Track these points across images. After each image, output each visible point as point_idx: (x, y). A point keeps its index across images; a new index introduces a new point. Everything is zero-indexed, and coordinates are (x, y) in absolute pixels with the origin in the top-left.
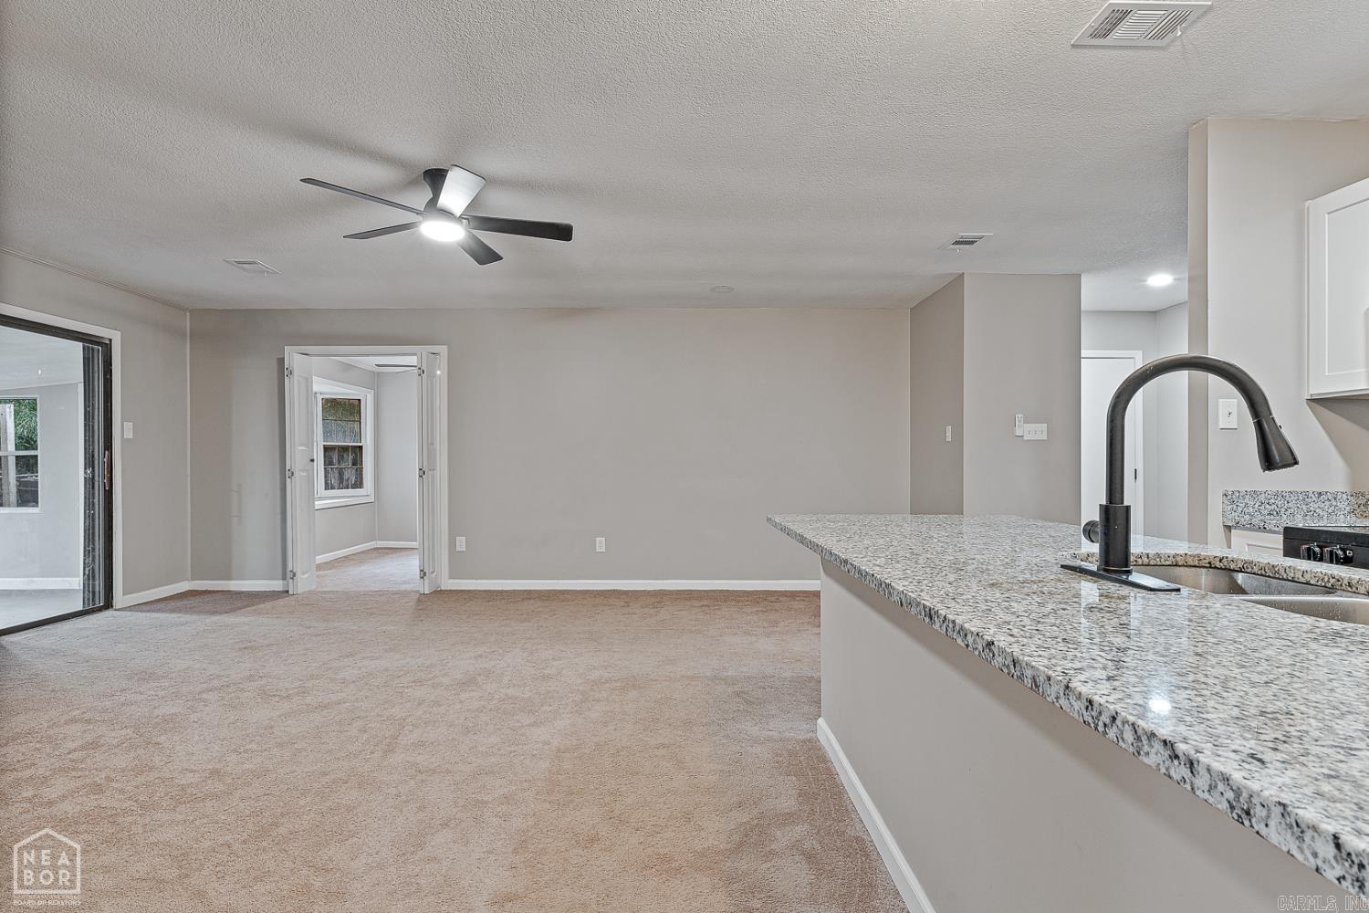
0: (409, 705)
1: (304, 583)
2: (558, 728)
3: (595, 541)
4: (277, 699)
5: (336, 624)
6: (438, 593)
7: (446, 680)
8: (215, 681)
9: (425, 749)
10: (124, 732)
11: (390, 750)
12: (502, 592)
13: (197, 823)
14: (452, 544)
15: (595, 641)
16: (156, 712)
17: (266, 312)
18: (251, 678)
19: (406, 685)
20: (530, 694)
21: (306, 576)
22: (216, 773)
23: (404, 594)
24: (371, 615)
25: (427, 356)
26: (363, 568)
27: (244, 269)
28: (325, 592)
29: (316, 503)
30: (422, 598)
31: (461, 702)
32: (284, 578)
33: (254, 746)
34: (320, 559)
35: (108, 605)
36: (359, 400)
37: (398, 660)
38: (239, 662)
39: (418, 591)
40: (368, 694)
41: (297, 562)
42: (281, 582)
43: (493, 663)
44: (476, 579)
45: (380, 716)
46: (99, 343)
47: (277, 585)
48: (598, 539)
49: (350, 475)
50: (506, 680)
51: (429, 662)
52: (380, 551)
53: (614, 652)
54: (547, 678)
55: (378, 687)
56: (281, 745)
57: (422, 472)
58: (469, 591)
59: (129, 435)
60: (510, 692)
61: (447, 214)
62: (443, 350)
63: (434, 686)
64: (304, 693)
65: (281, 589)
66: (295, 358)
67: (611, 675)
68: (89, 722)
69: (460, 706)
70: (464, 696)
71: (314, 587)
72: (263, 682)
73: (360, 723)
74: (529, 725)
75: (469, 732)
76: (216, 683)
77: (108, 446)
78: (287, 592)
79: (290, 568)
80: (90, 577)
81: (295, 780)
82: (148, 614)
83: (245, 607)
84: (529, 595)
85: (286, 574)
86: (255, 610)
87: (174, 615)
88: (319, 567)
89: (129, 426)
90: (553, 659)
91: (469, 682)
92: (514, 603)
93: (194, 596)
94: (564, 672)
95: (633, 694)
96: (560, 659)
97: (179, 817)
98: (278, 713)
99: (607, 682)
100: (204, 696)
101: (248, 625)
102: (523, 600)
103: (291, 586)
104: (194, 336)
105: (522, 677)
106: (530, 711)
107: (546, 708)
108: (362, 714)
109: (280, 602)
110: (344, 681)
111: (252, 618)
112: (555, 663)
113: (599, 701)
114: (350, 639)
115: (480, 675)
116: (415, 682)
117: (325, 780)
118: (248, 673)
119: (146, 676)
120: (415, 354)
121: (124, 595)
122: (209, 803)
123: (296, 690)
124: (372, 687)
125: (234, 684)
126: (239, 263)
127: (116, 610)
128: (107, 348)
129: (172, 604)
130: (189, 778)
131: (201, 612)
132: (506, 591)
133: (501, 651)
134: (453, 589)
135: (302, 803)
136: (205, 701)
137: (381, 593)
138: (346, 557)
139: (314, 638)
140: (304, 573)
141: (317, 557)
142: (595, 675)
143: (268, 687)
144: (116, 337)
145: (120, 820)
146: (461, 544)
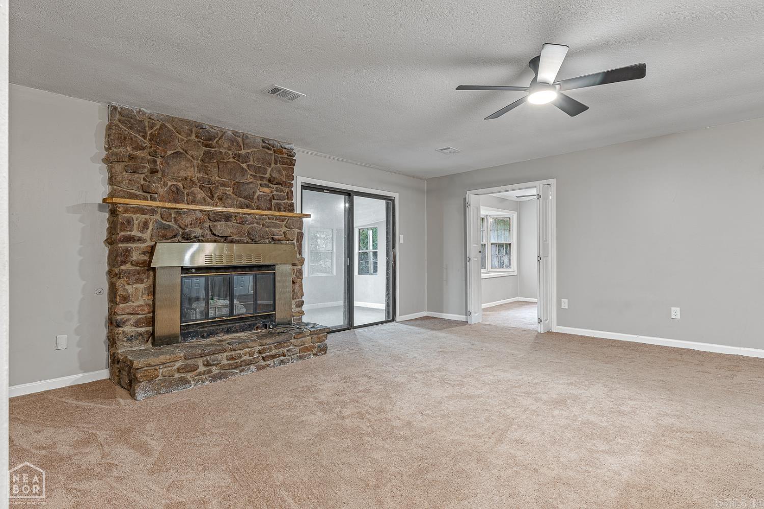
0: (518, 409)
1: (476, 318)
2: (629, 462)
3: (671, 309)
4: (447, 385)
5: (487, 345)
6: (549, 333)
7: (545, 397)
8: (423, 368)
9: (523, 446)
10: (380, 387)
11: (500, 440)
12: (593, 338)
13: (393, 453)
14: (559, 303)
15: (668, 390)
16: (396, 379)
17: (458, 174)
18: (438, 370)
19: (519, 394)
20: (606, 424)
21: (476, 315)
22: (409, 423)
23: (528, 331)
24: (508, 342)
25: (543, 186)
26: (509, 312)
27: (444, 153)
28: (485, 325)
29: (482, 275)
30: (539, 335)
31: (553, 417)
32: (466, 315)
33: (430, 412)
34: (484, 306)
35: (394, 320)
36: (510, 218)
37: (517, 375)
38: (436, 359)
39: (537, 331)
40: (496, 395)
41: (472, 307)
42: (465, 316)
43: (580, 392)
44: (575, 328)
45: (499, 412)
46: (390, 200)
47: (462, 318)
48: (673, 309)
49: (505, 259)
50: (588, 407)
51: (536, 381)
52: (520, 303)
53: (687, 404)
54: (622, 413)
55: (502, 391)
56: (443, 416)
57: (539, 259)
58: (570, 334)
59: (402, 241)
60: (592, 418)
61: (545, 84)
62: (553, 182)
63: (537, 400)
64: (462, 385)
65: (465, 321)
66: (471, 197)
67: (682, 425)
68: (370, 378)
69: (551, 420)
70: (556, 412)
71: (480, 321)
72: (444, 373)
73: (487, 414)
74: (603, 452)
75: (555, 442)
76: (423, 369)
77: (394, 247)
78: (467, 322)
79: (468, 310)
80: (388, 305)
81: (444, 443)
82: (407, 326)
83: (447, 328)
84: (613, 343)
85: (468, 313)
86: (450, 330)
87: (416, 328)
88: (485, 310)
89: (402, 237)
90: (630, 398)
91: (560, 402)
92: (602, 348)
93: (427, 319)
94: (638, 412)
95: (707, 450)
96: (635, 400)
97: (387, 446)
98: (446, 395)
99: (678, 431)
100: (417, 375)
101: (446, 338)
102: (609, 346)
103: (469, 319)
104: (429, 192)
105: (602, 408)
106: (605, 439)
107: (619, 440)
108: (489, 408)
109: (464, 327)
110: (484, 383)
111: (448, 335)
112: (631, 403)
113: (669, 447)
114: (493, 356)
115: (569, 399)
116: (524, 393)
117: (460, 448)
118: (438, 366)
119: (396, 358)
120: (535, 187)
121: (400, 316)
122: (401, 442)
123: (458, 382)
124: (498, 391)
125: (431, 371)
126: (442, 150)
127: (397, 322)
128: (394, 201)
129: (418, 322)
130: (397, 423)
131: (428, 328)
132: (597, 338)
133: (587, 383)
134: (560, 332)
135: (444, 460)
136: (416, 378)
137: (515, 329)
138: (501, 305)
139: (474, 352)
140: (475, 313)
141: (483, 305)
142: (667, 421)
143: (446, 377)
144: (396, 195)
145: (364, 437)
146: (565, 303)
